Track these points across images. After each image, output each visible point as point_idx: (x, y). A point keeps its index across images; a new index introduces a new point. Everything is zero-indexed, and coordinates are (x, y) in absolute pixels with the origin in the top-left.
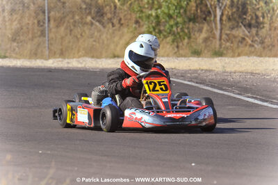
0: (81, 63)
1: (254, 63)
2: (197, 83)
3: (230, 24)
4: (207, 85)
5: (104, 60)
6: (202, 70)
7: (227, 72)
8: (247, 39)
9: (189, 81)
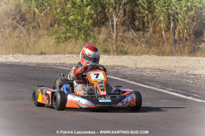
0: (17, 59)
1: (156, 60)
2: (121, 78)
3: (123, 28)
4: (131, 80)
5: (34, 56)
6: (118, 66)
7: (139, 68)
8: (136, 40)
9: (114, 76)
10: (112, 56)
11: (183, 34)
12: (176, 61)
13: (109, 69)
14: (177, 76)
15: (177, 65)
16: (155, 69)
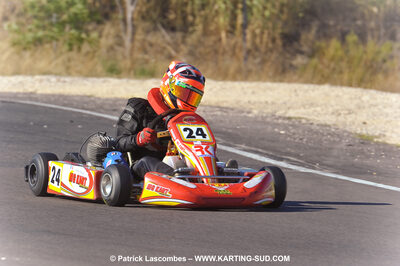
3: (145, 24)
8: (169, 48)
10: (124, 81)
11: (261, 38)
12: (250, 91)
13: (120, 105)
14: (255, 120)
15: (254, 98)
16: (211, 106)
